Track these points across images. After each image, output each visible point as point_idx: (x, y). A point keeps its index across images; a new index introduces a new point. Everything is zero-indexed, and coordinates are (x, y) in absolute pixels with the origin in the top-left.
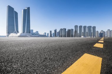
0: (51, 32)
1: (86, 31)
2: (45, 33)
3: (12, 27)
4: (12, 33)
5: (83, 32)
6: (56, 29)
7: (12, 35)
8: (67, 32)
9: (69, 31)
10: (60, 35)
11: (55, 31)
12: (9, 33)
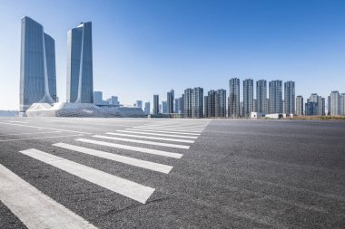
0: (156, 98)
1: (266, 94)
2: (140, 103)
3: (36, 83)
4: (37, 101)
5: (255, 98)
6: (173, 91)
7: (38, 108)
8: (207, 98)
9: (213, 94)
10: (186, 107)
11: (171, 95)
12: (27, 101)
